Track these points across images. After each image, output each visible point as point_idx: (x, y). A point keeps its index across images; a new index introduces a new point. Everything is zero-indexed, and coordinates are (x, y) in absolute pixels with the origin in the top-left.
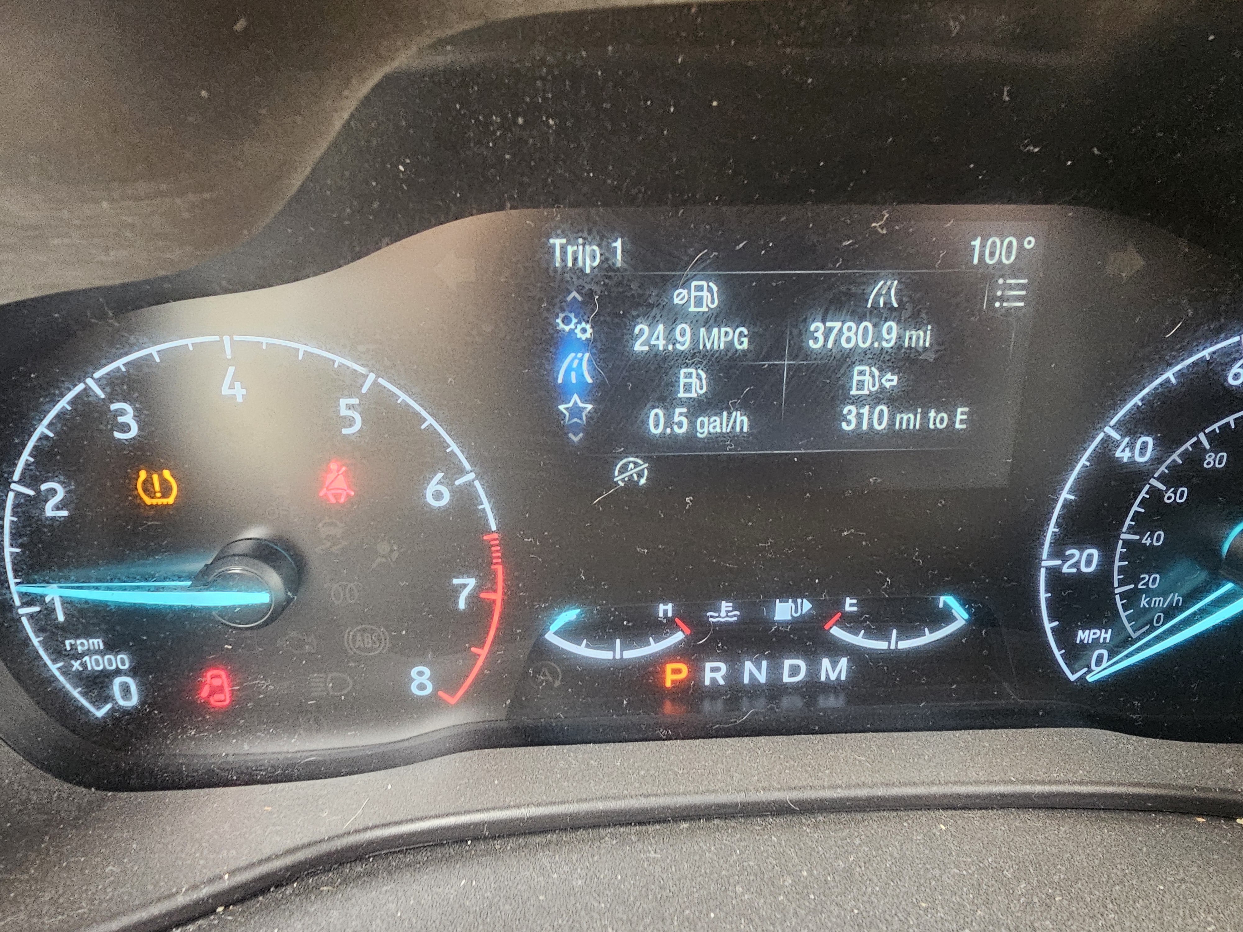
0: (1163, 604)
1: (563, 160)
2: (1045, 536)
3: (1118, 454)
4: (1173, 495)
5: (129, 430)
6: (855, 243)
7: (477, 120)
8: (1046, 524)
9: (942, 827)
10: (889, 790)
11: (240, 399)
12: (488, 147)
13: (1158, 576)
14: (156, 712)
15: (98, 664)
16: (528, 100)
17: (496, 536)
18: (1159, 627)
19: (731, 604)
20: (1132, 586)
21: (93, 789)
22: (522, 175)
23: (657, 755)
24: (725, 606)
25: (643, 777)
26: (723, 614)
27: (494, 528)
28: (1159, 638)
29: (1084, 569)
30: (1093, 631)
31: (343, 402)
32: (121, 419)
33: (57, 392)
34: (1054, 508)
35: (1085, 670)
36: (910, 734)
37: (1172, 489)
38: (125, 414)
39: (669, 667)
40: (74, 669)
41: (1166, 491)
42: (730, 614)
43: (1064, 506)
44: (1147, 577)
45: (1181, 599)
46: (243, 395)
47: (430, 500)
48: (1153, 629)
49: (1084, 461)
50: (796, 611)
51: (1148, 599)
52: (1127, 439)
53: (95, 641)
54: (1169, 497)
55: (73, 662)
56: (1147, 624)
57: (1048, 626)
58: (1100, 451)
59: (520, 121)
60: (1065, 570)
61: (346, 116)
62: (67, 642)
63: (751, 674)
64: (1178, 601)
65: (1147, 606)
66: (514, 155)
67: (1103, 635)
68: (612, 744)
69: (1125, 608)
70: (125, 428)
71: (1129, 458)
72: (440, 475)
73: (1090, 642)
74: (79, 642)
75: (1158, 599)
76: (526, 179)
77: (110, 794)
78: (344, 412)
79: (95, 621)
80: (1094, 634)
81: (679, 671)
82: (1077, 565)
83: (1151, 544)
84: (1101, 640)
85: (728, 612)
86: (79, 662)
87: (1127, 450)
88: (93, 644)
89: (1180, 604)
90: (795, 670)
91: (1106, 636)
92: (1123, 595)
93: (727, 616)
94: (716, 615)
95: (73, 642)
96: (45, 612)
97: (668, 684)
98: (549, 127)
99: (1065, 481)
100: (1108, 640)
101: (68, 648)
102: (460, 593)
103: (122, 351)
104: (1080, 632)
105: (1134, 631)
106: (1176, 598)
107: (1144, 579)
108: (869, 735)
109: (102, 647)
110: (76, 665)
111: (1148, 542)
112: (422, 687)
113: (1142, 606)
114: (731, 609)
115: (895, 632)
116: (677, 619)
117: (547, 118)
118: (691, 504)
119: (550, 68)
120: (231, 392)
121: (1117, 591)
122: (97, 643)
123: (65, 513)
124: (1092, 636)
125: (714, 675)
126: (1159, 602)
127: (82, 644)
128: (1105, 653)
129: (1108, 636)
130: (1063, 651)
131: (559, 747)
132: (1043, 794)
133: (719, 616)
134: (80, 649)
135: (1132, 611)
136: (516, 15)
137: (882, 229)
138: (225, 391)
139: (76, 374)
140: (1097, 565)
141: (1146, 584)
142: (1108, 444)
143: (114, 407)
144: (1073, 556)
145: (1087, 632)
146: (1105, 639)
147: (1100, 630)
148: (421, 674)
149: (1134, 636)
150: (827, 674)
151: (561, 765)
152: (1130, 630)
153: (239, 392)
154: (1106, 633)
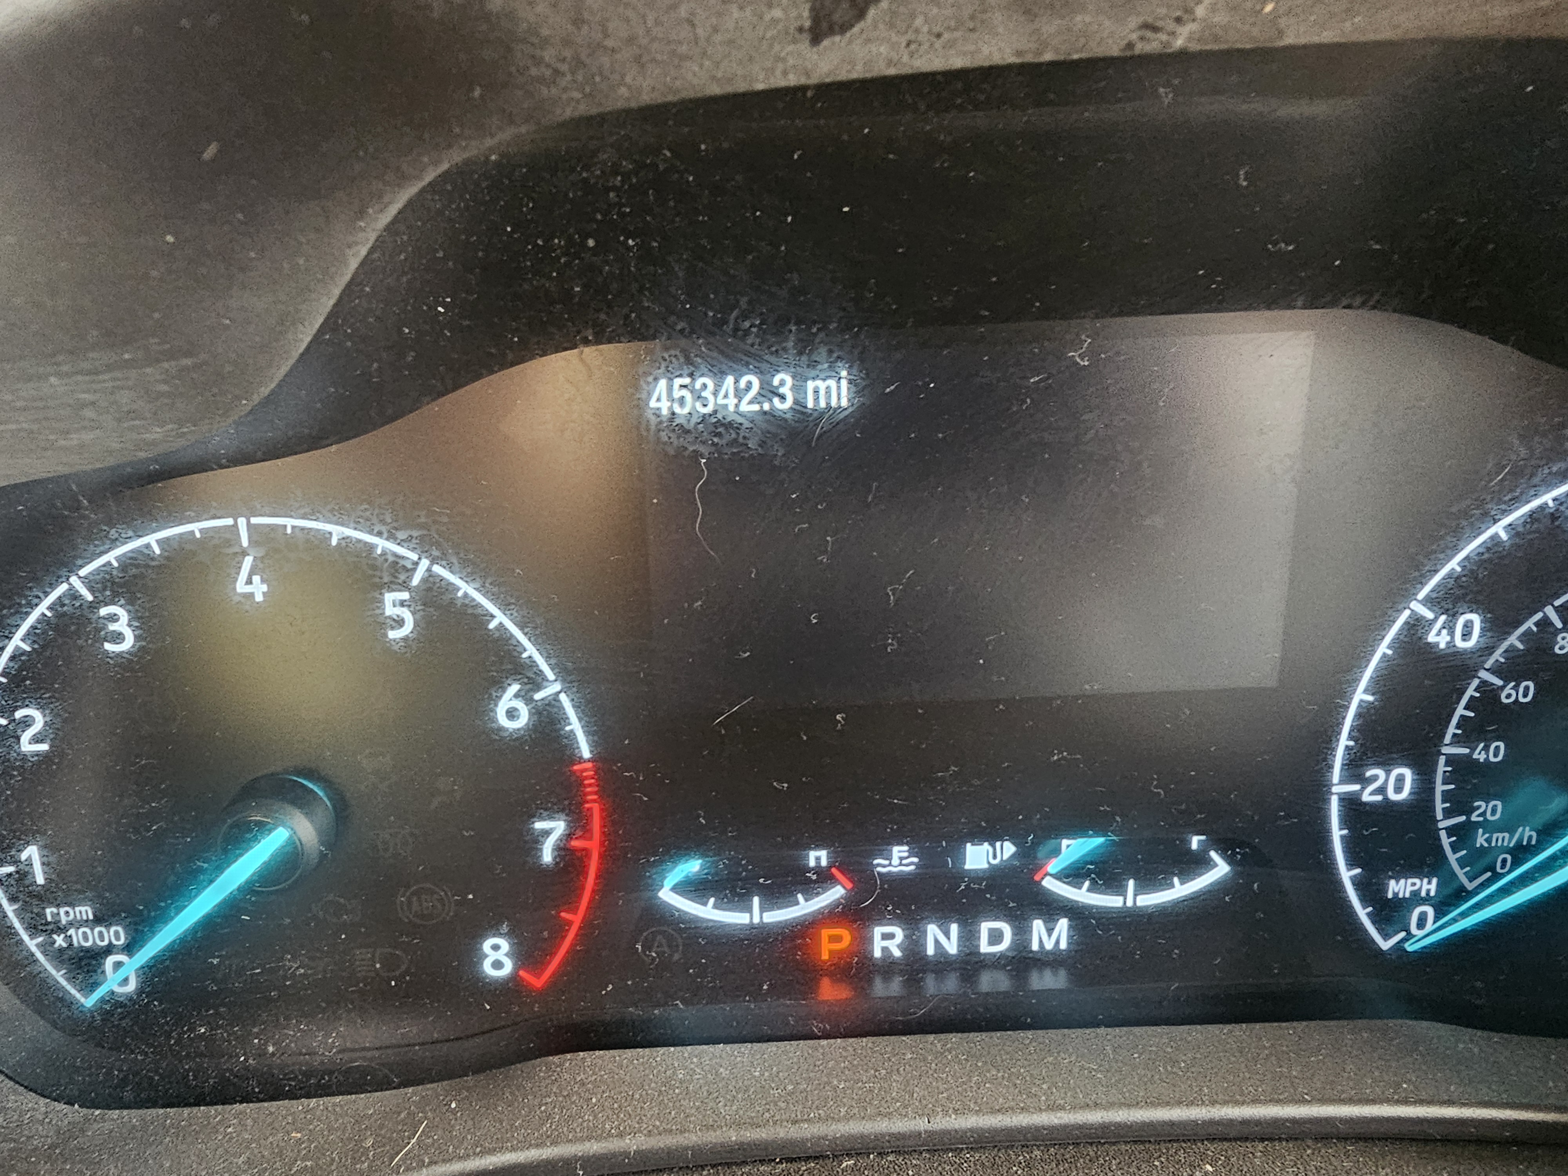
0: (1509, 842)
1: (649, 289)
2: (1335, 756)
3: (1431, 638)
4: (1513, 693)
5: (124, 639)
6: (1048, 378)
7: (536, 245)
8: (1334, 739)
9: (1209, 1168)
10: (1131, 1113)
11: (259, 598)
12: (550, 278)
13: (1499, 803)
14: (156, 1003)
15: (86, 939)
16: (599, 217)
17: (590, 765)
18: (1503, 875)
19: (906, 848)
20: (1463, 818)
21: (76, 1106)
22: (598, 311)
23: (810, 1061)
24: (899, 851)
25: (790, 1094)
26: (896, 861)
27: (586, 753)
28: (1505, 891)
29: (1393, 796)
30: (1410, 881)
31: (389, 597)
32: (112, 627)
33: (23, 602)
34: (1344, 718)
35: (1403, 934)
36: (1159, 1029)
37: (1513, 684)
38: (117, 620)
39: (826, 933)
40: (57, 945)
41: (1502, 688)
42: (904, 862)
43: (1359, 715)
44: (1483, 804)
45: (1534, 834)
46: (263, 593)
47: (502, 720)
48: (1496, 877)
49: (1383, 649)
50: (995, 857)
51: (1487, 835)
52: (1443, 618)
53: (83, 909)
54: (1509, 695)
55: (55, 936)
56: (1485, 871)
57: (1347, 875)
58: (1406, 640)
59: (591, 243)
60: (1366, 797)
61: (364, 252)
62: (48, 911)
63: (937, 942)
64: (1530, 837)
65: (1486, 845)
66: (585, 286)
67: (1425, 887)
68: (749, 1045)
69: (1455, 848)
70: (118, 637)
71: (1448, 643)
72: (515, 688)
73: (1407, 895)
74: (62, 911)
75: (1501, 835)
76: (603, 316)
77: (97, 1112)
78: (390, 610)
79: (79, 887)
80: (1414, 884)
81: (837, 939)
82: (1382, 790)
83: (1487, 759)
84: (1423, 894)
85: (901, 859)
86: (62, 936)
87: (1445, 632)
88: (81, 912)
89: (1533, 842)
90: (996, 937)
91: (1429, 887)
92: (1450, 831)
93: (901, 864)
94: (887, 862)
95: (55, 910)
96: (17, 876)
97: (825, 956)
98: (629, 249)
99: (1358, 680)
100: (1432, 894)
101: (49, 919)
102: (543, 844)
103: (102, 548)
104: (1392, 883)
105: (1471, 880)
106: (1527, 834)
107: (1479, 807)
108: (1102, 1031)
109: (91, 917)
110: (60, 941)
111: (1482, 758)
112: (498, 965)
113: (1478, 845)
114: (906, 854)
115: (1131, 883)
116: (834, 870)
117: (627, 239)
118: (843, 722)
119: (626, 176)
120: (248, 589)
121: (1441, 825)
122: (86, 911)
123: (44, 747)
124: (1410, 889)
125: (886, 943)
126: (1503, 839)
127: (65, 915)
128: (1430, 911)
129: (1433, 887)
130: (1370, 909)
131: (679, 1048)
132: (1352, 1119)
133: (890, 865)
134: (64, 920)
135: (1465, 852)
136: (577, 114)
137: (1082, 359)
138: (241, 587)
139: (47, 579)
140: (1410, 794)
141: (1483, 814)
142: (1416, 625)
143: (104, 611)
144: (1375, 778)
145: (1402, 881)
146: (1428, 891)
147: (1422, 880)
148: (496, 948)
149: (1470, 886)
150: (1041, 941)
151: (681, 1076)
152: (1464, 880)
153: (259, 589)
154: (1429, 883)
